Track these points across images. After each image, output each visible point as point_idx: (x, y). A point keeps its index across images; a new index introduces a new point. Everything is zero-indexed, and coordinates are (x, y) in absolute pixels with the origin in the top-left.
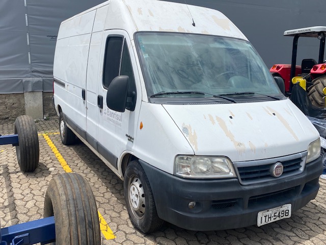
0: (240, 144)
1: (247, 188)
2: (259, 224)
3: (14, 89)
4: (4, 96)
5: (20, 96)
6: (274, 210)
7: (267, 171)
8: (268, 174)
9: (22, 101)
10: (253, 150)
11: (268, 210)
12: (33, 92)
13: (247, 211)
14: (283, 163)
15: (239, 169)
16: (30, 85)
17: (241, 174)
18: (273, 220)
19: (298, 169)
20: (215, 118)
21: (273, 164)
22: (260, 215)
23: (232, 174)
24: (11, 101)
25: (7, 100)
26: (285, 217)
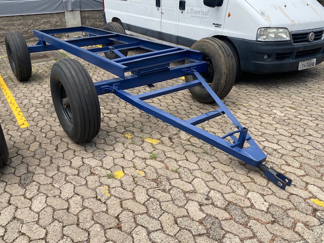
0: (293, 21)
1: (296, 46)
2: (299, 69)
3: (56, 9)
4: (48, 16)
5: (62, 15)
6: (307, 62)
7: (305, 37)
8: (306, 39)
9: (64, 20)
10: (300, 24)
11: (304, 61)
12: (72, 11)
13: (294, 61)
14: (315, 33)
15: (293, 35)
16: (69, 4)
17: (293, 39)
18: (306, 68)
19: (320, 38)
20: (277, 7)
21: (310, 33)
22: (300, 64)
23: (288, 39)
24: (55, 20)
25: (51, 19)
26: (312, 67)
